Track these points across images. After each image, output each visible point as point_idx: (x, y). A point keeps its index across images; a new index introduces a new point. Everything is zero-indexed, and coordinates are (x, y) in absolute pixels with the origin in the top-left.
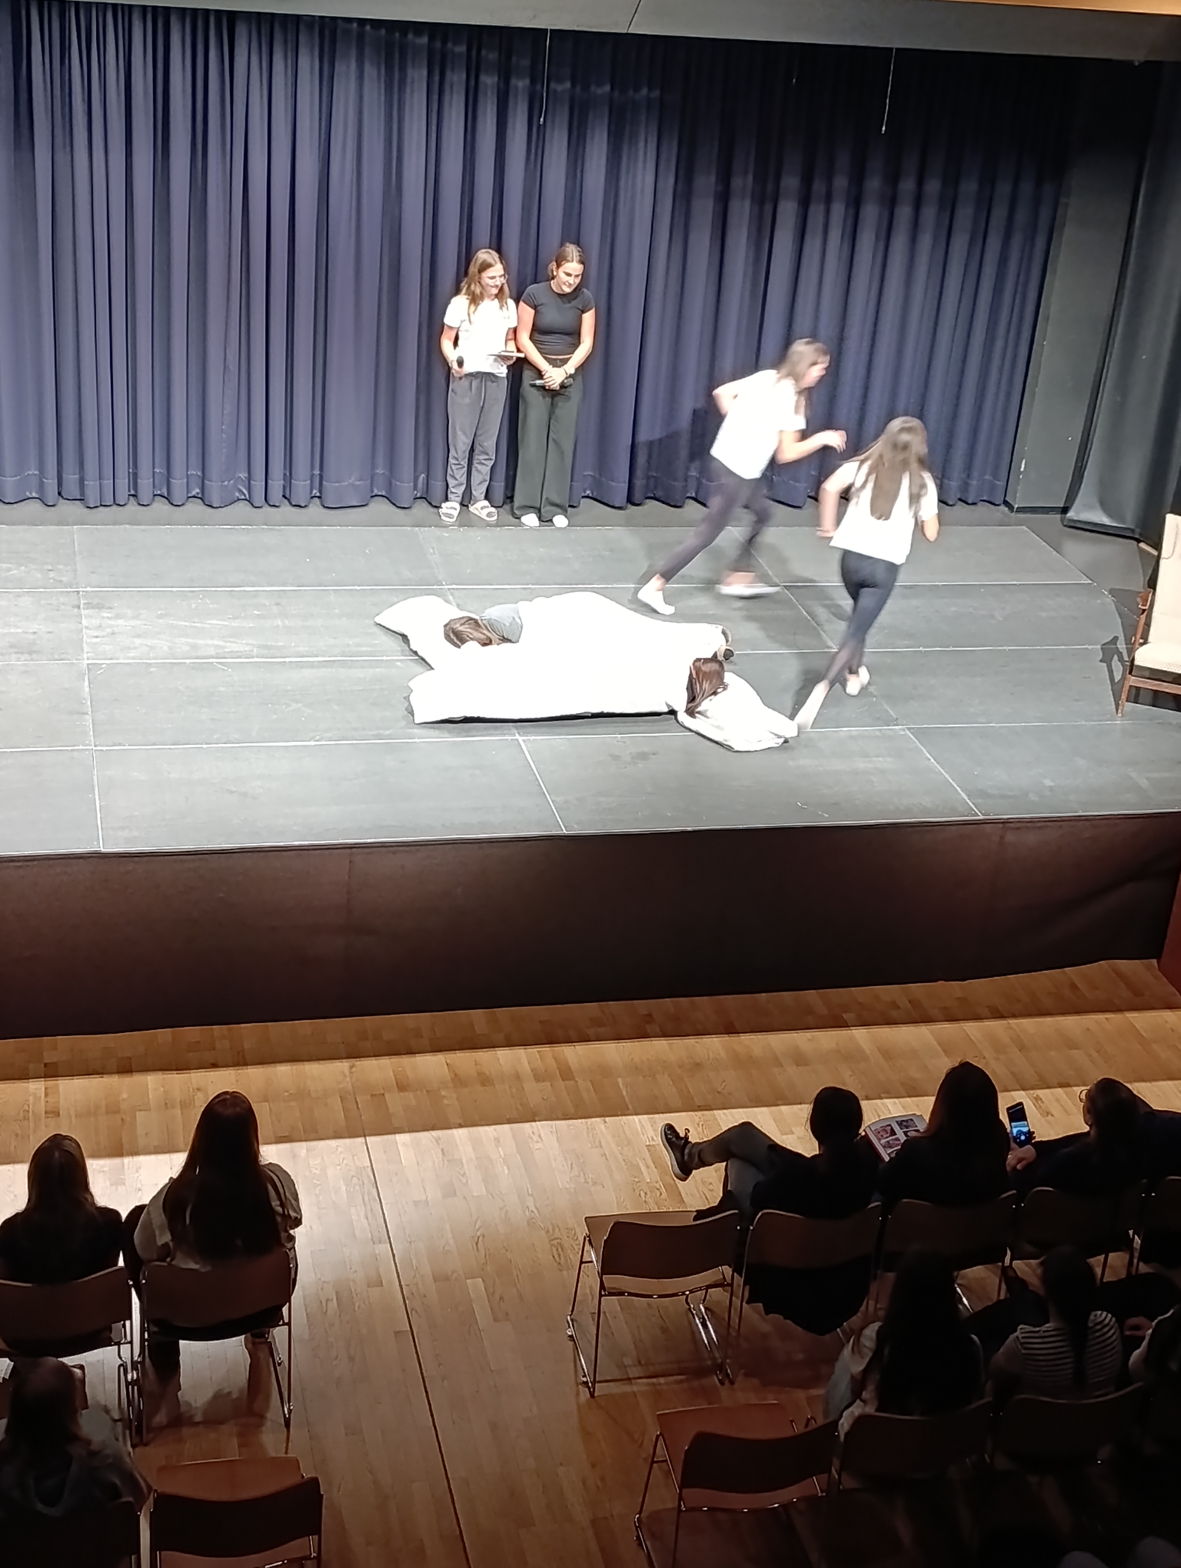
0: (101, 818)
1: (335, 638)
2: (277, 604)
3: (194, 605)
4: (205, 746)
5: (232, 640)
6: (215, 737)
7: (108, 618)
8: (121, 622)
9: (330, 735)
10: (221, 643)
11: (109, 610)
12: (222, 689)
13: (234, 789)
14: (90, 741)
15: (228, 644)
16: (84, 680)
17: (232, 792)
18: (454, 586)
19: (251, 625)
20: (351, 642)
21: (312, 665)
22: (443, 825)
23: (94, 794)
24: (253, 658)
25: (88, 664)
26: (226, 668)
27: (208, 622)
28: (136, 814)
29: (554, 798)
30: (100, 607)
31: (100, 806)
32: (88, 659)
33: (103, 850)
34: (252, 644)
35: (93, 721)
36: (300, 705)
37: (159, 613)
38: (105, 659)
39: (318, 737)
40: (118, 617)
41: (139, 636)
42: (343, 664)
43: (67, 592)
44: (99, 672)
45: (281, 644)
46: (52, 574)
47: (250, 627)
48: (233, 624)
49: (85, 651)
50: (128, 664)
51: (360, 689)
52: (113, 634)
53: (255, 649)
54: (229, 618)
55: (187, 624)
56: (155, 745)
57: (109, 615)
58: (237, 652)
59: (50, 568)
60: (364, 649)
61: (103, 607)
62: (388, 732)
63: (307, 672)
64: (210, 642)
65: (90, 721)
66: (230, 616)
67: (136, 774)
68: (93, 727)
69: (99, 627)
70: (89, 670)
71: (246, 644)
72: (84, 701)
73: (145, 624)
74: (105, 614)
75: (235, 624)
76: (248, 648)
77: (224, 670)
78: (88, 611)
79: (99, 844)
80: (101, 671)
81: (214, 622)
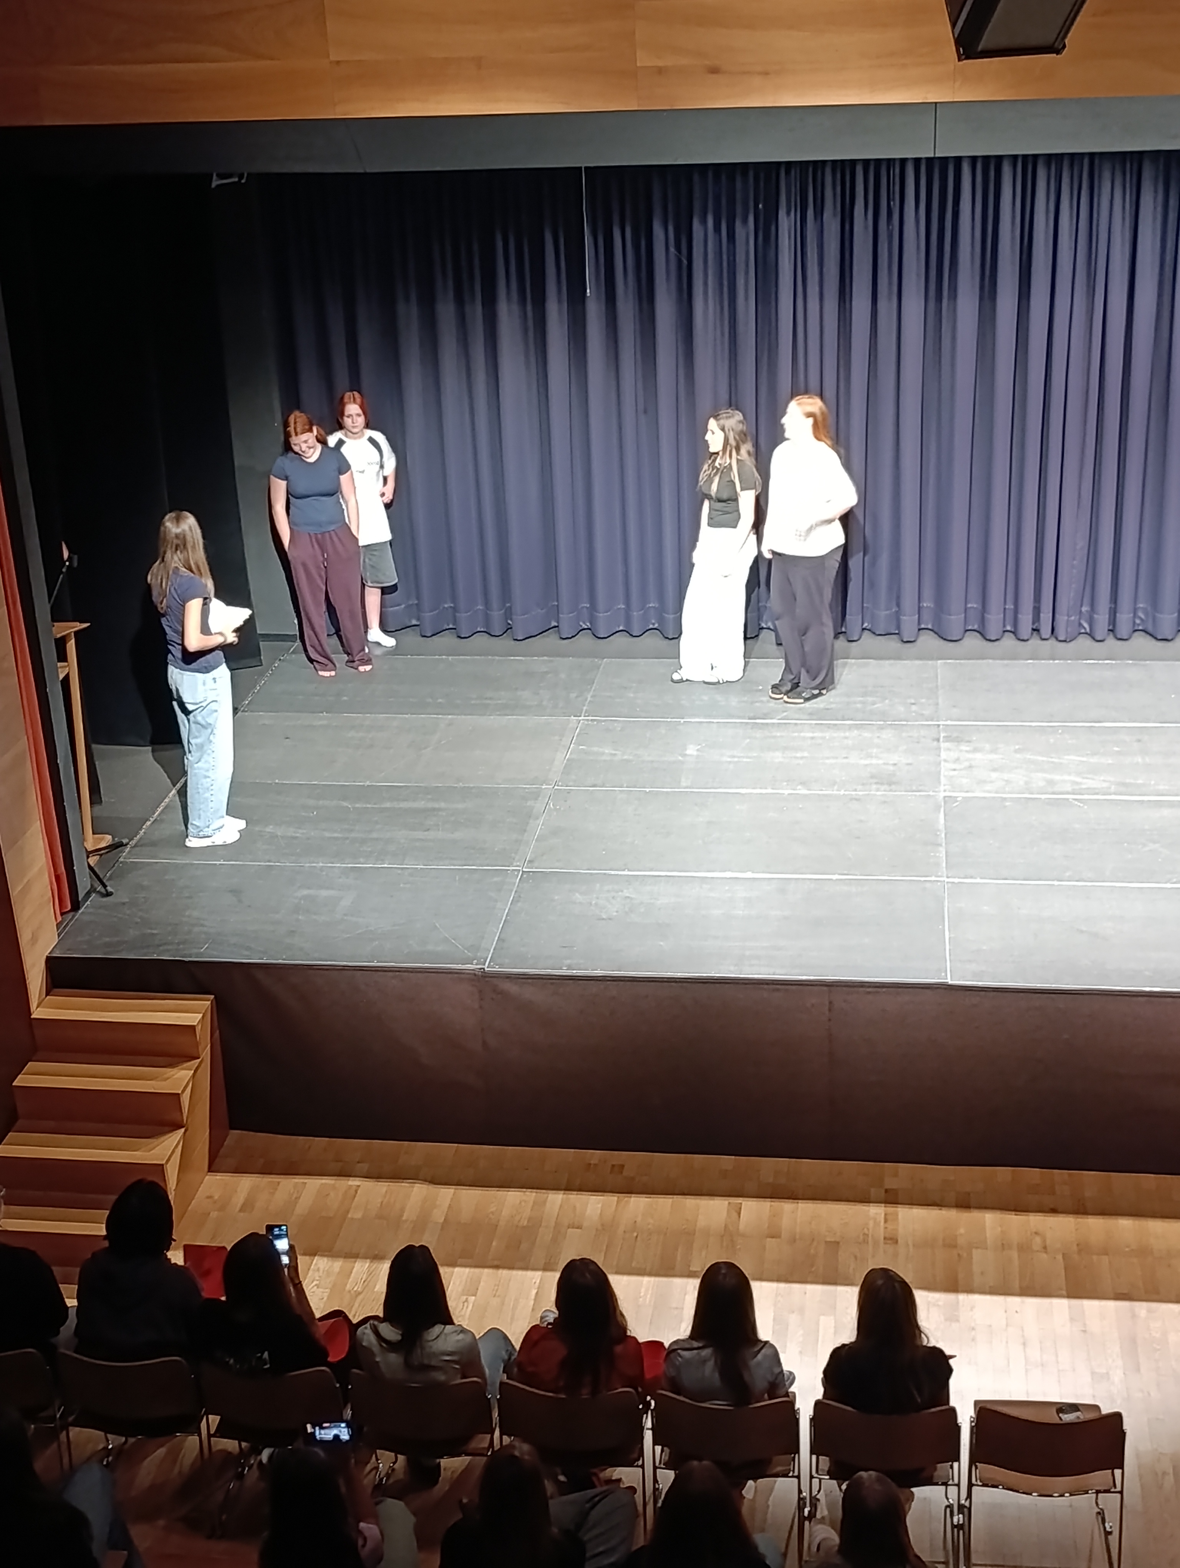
0: (950, 950)
2: (1139, 741)
3: (1052, 741)
4: (1056, 883)
5: (1089, 776)
6: (1067, 874)
7: (967, 751)
8: (978, 756)
10: (1079, 779)
11: (967, 744)
12: (1077, 826)
13: (1084, 929)
14: (943, 872)
15: (1085, 781)
16: (939, 812)
17: (1082, 932)
19: (1110, 762)
21: (1171, 805)
23: (944, 926)
24: (1110, 794)
25: (945, 797)
26: (1082, 805)
27: (1066, 757)
28: (985, 947)
30: (958, 740)
31: (950, 938)
32: (945, 791)
33: (950, 982)
34: (1110, 781)
35: (946, 852)
36: (1157, 845)
37: (1017, 747)
38: (961, 791)
39: (1175, 880)
40: (975, 750)
41: (995, 770)
43: (928, 725)
44: (955, 805)
45: (1140, 781)
46: (914, 708)
47: (1109, 764)
48: (1092, 760)
49: (942, 783)
50: (984, 798)
52: (971, 767)
53: (1113, 787)
54: (1087, 754)
55: (1045, 759)
56: (1006, 879)
57: (968, 749)
58: (1095, 789)
59: (913, 701)
61: (962, 741)
63: (1166, 812)
64: (1066, 777)
65: (944, 853)
66: (1089, 752)
67: (985, 908)
68: (946, 860)
69: (957, 760)
70: (945, 802)
71: (1104, 781)
72: (938, 833)
73: (1002, 759)
74: (964, 747)
75: (1094, 760)
76: (1105, 785)
77: (1079, 806)
78: (947, 745)
79: (946, 975)
80: (957, 803)
81: (1073, 758)
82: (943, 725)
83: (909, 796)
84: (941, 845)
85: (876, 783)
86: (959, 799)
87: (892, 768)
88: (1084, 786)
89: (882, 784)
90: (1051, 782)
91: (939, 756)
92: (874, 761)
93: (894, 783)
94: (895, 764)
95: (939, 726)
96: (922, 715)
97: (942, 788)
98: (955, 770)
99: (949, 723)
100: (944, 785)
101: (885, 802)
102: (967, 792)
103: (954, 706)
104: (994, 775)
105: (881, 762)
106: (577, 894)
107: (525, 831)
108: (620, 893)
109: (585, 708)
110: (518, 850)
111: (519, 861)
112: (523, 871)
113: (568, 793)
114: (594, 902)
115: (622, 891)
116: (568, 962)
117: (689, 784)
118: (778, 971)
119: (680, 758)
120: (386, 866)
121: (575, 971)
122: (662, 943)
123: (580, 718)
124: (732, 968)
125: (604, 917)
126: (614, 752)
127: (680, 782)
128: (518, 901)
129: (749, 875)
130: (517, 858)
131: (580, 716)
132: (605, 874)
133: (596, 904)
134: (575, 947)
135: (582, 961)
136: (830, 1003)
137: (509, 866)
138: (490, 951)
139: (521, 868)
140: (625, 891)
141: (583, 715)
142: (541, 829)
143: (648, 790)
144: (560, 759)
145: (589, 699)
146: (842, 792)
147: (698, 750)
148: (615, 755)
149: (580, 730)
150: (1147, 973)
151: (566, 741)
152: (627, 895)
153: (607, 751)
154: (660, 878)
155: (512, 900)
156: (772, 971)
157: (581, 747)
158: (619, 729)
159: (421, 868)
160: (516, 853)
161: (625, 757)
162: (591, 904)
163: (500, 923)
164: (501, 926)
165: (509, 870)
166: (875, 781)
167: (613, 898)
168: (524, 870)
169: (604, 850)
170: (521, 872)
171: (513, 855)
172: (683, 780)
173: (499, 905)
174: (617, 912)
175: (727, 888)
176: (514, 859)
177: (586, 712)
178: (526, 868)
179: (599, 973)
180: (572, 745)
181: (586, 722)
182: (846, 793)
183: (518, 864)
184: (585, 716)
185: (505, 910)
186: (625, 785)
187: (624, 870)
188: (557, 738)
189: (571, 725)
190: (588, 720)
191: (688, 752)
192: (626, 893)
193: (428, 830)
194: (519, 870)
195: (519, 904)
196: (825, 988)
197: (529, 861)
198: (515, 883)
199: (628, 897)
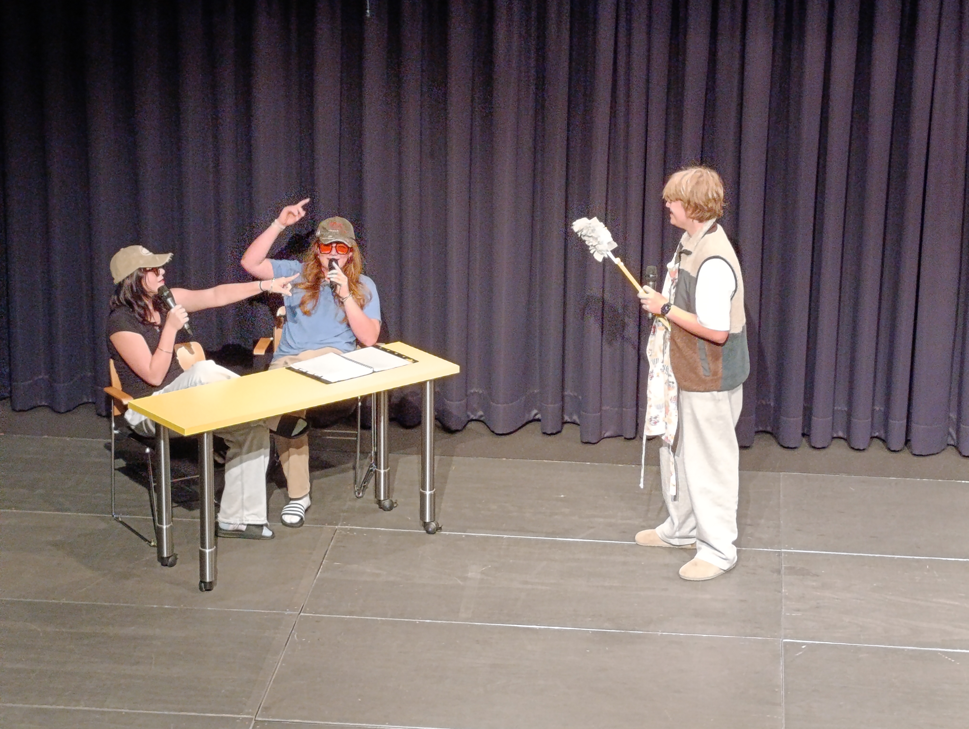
3: (918, 579)
5: (962, 624)
7: (813, 588)
8: (828, 594)
10: (949, 628)
11: (814, 578)
12: (946, 686)
15: (957, 630)
16: (779, 663)
25: (785, 643)
27: (934, 600)
30: (804, 574)
32: (786, 637)
35: (786, 714)
37: (875, 585)
38: (805, 638)
40: (824, 586)
41: (848, 612)
44: (798, 654)
49: (783, 627)
50: (834, 647)
52: (818, 607)
54: (961, 598)
55: (908, 601)
57: (814, 584)
61: (808, 575)
64: (935, 625)
65: (783, 715)
72: (777, 690)
77: (950, 661)
80: (800, 653)
81: (942, 601)
82: (785, 553)
83: (743, 640)
84: (780, 705)
85: (702, 623)
86: (803, 647)
87: (721, 605)
88: (956, 638)
89: (709, 624)
91: (780, 592)
92: (700, 595)
93: (724, 624)
94: (725, 600)
95: (780, 554)
96: (760, 539)
98: (798, 610)
100: (785, 629)
101: (712, 647)
103: (799, 530)
107: (261, 668)
109: (342, 514)
110: (251, 693)
111: (250, 707)
112: (257, 721)
113: (318, 621)
117: (469, 615)
119: (459, 582)
120: (81, 708)
123: (337, 527)
126: (377, 571)
127: (458, 612)
130: (249, 703)
131: (337, 524)
137: (239, 714)
139: (253, 717)
141: (340, 523)
142: (281, 666)
143: (418, 621)
144: (309, 578)
145: (348, 503)
146: (660, 633)
147: (482, 573)
148: (378, 575)
149: (335, 542)
151: (317, 556)
153: (368, 570)
157: (336, 564)
158: (384, 542)
159: (126, 713)
160: (247, 697)
161: (391, 578)
165: (238, 718)
166: (700, 620)
169: (359, 696)
170: (253, 722)
171: (244, 699)
172: (462, 610)
176: (245, 705)
177: (343, 520)
178: (259, 717)
180: (324, 561)
181: (343, 532)
183: (251, 711)
184: (342, 524)
186: (389, 614)
188: (305, 551)
189: (323, 536)
190: (345, 530)
191: (470, 575)
193: (138, 663)
194: (252, 719)
197: (266, 709)
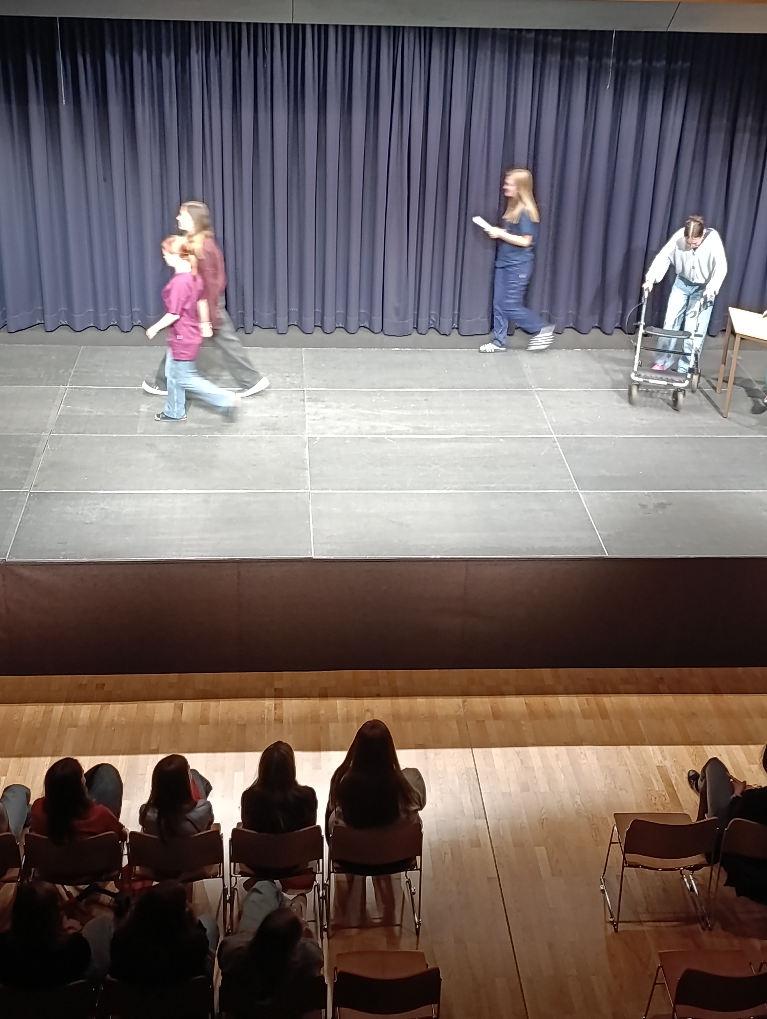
0: (313, 536)
1: (461, 423)
2: (426, 400)
3: (374, 400)
4: (378, 492)
5: (397, 423)
6: (385, 486)
7: (322, 408)
8: (329, 410)
9: (456, 486)
10: (390, 425)
11: (322, 403)
12: (390, 455)
13: (395, 520)
14: (308, 487)
15: (394, 426)
16: (305, 447)
17: (393, 522)
18: (540, 389)
19: (409, 413)
20: (471, 426)
21: (446, 441)
22: (527, 548)
23: (309, 521)
24: (410, 434)
25: (308, 438)
26: (392, 441)
27: (383, 411)
28: (335, 534)
29: (601, 533)
30: (316, 401)
31: (313, 529)
32: (308, 434)
33: (314, 557)
34: (409, 426)
35: (310, 473)
36: (438, 466)
37: (353, 405)
38: (318, 434)
39: (448, 488)
40: (327, 407)
41: (339, 420)
42: (466, 440)
43: (297, 391)
44: (315, 443)
45: (427, 426)
46: (288, 379)
47: (408, 415)
50: (333, 438)
51: (476, 456)
52: (324, 418)
53: (411, 429)
54: (396, 409)
55: (370, 412)
56: (347, 490)
57: (322, 406)
58: (400, 431)
59: (287, 375)
60: (480, 430)
61: (318, 401)
62: (493, 486)
63: (443, 445)
64: (382, 424)
65: (309, 474)
66: (396, 408)
67: (335, 509)
68: (310, 478)
69: (316, 413)
70: (309, 441)
71: (406, 426)
72: (305, 462)
73: (344, 412)
74: (320, 405)
75: (399, 412)
76: (407, 428)
77: (391, 442)
78: (310, 403)
79: (311, 553)
80: (316, 442)
81: (387, 411)
82: (306, 391)
83: (287, 437)
84: (306, 469)
85: (265, 429)
86: (317, 439)
87: (275, 419)
88: (393, 430)
89: (269, 430)
90: (373, 427)
91: (304, 411)
92: (264, 415)
93: (277, 429)
94: (277, 417)
95: (304, 391)
96: (293, 384)
97: (307, 432)
98: (314, 420)
99: (310, 389)
100: (308, 430)
101: (271, 442)
102: (323, 434)
103: (313, 378)
104: (339, 423)
105: (268, 415)
106: (69, 507)
107: (31, 465)
108: (98, 506)
109: (70, 380)
110: (26, 478)
111: (27, 485)
112: (30, 493)
113: (60, 438)
114: (80, 512)
115: (99, 504)
116: (63, 553)
117: (143, 432)
118: (204, 554)
119: (136, 414)
121: (68, 559)
122: (127, 538)
123: (67, 387)
124: (174, 553)
125: (87, 522)
126: (91, 410)
127: (136, 429)
128: (28, 513)
129: (184, 491)
130: (26, 483)
131: (67, 385)
132: (87, 493)
133: (82, 514)
134: (66, 543)
135: (73, 553)
136: (239, 573)
137: (20, 489)
138: (9, 547)
139: (28, 490)
140: (101, 504)
141: (68, 385)
142: (42, 463)
143: (115, 435)
144: (54, 415)
145: (72, 374)
146: (244, 435)
147: (148, 408)
148: (91, 412)
149: (67, 395)
150: (433, 547)
151: (57, 403)
152: (103, 507)
153: (86, 409)
154: (125, 495)
155: (24, 512)
156: (201, 554)
157: (68, 407)
158: (94, 394)
160: (25, 480)
161: (99, 413)
162: (78, 513)
163: (16, 528)
164: (16, 530)
165: (20, 492)
166: (264, 428)
167: (93, 509)
168: (31, 491)
169: (86, 477)
170: (29, 493)
171: (23, 481)
172: (138, 428)
173: (14, 516)
174: (96, 518)
175: (170, 500)
176: (24, 484)
177: (70, 383)
178: (32, 490)
179: (85, 560)
180: (62, 405)
181: (71, 390)
182: (246, 436)
183: (27, 487)
184: (70, 385)
185: (19, 519)
186: (99, 432)
187: (100, 490)
188: (51, 400)
189: (60, 392)
190: (72, 388)
191: (141, 410)
192: (102, 506)
195: (28, 515)
196: (236, 564)
197: (35, 486)
198: (25, 501)
199: (103, 508)
